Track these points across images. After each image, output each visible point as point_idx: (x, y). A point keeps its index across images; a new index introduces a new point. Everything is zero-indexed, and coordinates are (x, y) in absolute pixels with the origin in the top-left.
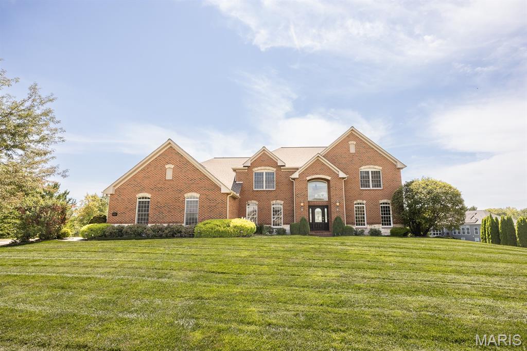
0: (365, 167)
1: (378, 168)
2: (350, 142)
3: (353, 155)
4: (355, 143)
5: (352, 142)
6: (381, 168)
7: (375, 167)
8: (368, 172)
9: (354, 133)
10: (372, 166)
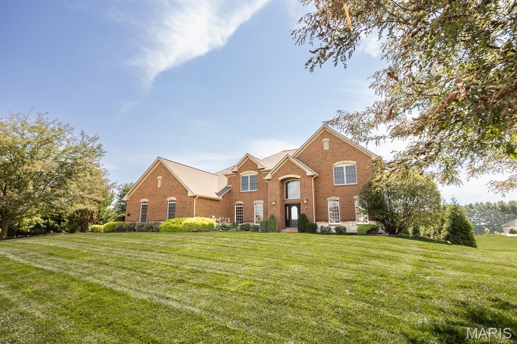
0: (339, 163)
1: (352, 163)
2: (323, 140)
3: (327, 151)
4: (328, 140)
5: (326, 139)
6: (355, 162)
7: (349, 162)
8: (343, 167)
9: (327, 130)
10: (346, 162)
